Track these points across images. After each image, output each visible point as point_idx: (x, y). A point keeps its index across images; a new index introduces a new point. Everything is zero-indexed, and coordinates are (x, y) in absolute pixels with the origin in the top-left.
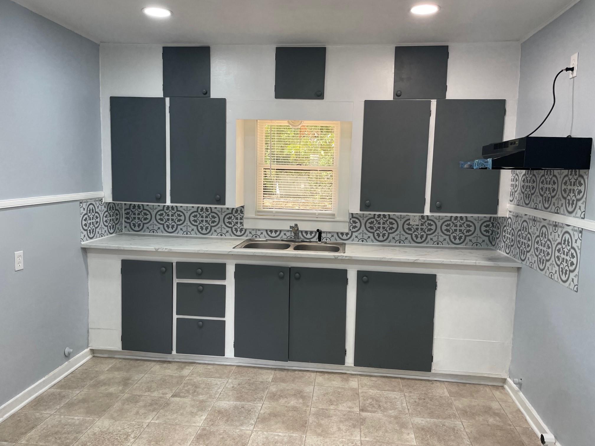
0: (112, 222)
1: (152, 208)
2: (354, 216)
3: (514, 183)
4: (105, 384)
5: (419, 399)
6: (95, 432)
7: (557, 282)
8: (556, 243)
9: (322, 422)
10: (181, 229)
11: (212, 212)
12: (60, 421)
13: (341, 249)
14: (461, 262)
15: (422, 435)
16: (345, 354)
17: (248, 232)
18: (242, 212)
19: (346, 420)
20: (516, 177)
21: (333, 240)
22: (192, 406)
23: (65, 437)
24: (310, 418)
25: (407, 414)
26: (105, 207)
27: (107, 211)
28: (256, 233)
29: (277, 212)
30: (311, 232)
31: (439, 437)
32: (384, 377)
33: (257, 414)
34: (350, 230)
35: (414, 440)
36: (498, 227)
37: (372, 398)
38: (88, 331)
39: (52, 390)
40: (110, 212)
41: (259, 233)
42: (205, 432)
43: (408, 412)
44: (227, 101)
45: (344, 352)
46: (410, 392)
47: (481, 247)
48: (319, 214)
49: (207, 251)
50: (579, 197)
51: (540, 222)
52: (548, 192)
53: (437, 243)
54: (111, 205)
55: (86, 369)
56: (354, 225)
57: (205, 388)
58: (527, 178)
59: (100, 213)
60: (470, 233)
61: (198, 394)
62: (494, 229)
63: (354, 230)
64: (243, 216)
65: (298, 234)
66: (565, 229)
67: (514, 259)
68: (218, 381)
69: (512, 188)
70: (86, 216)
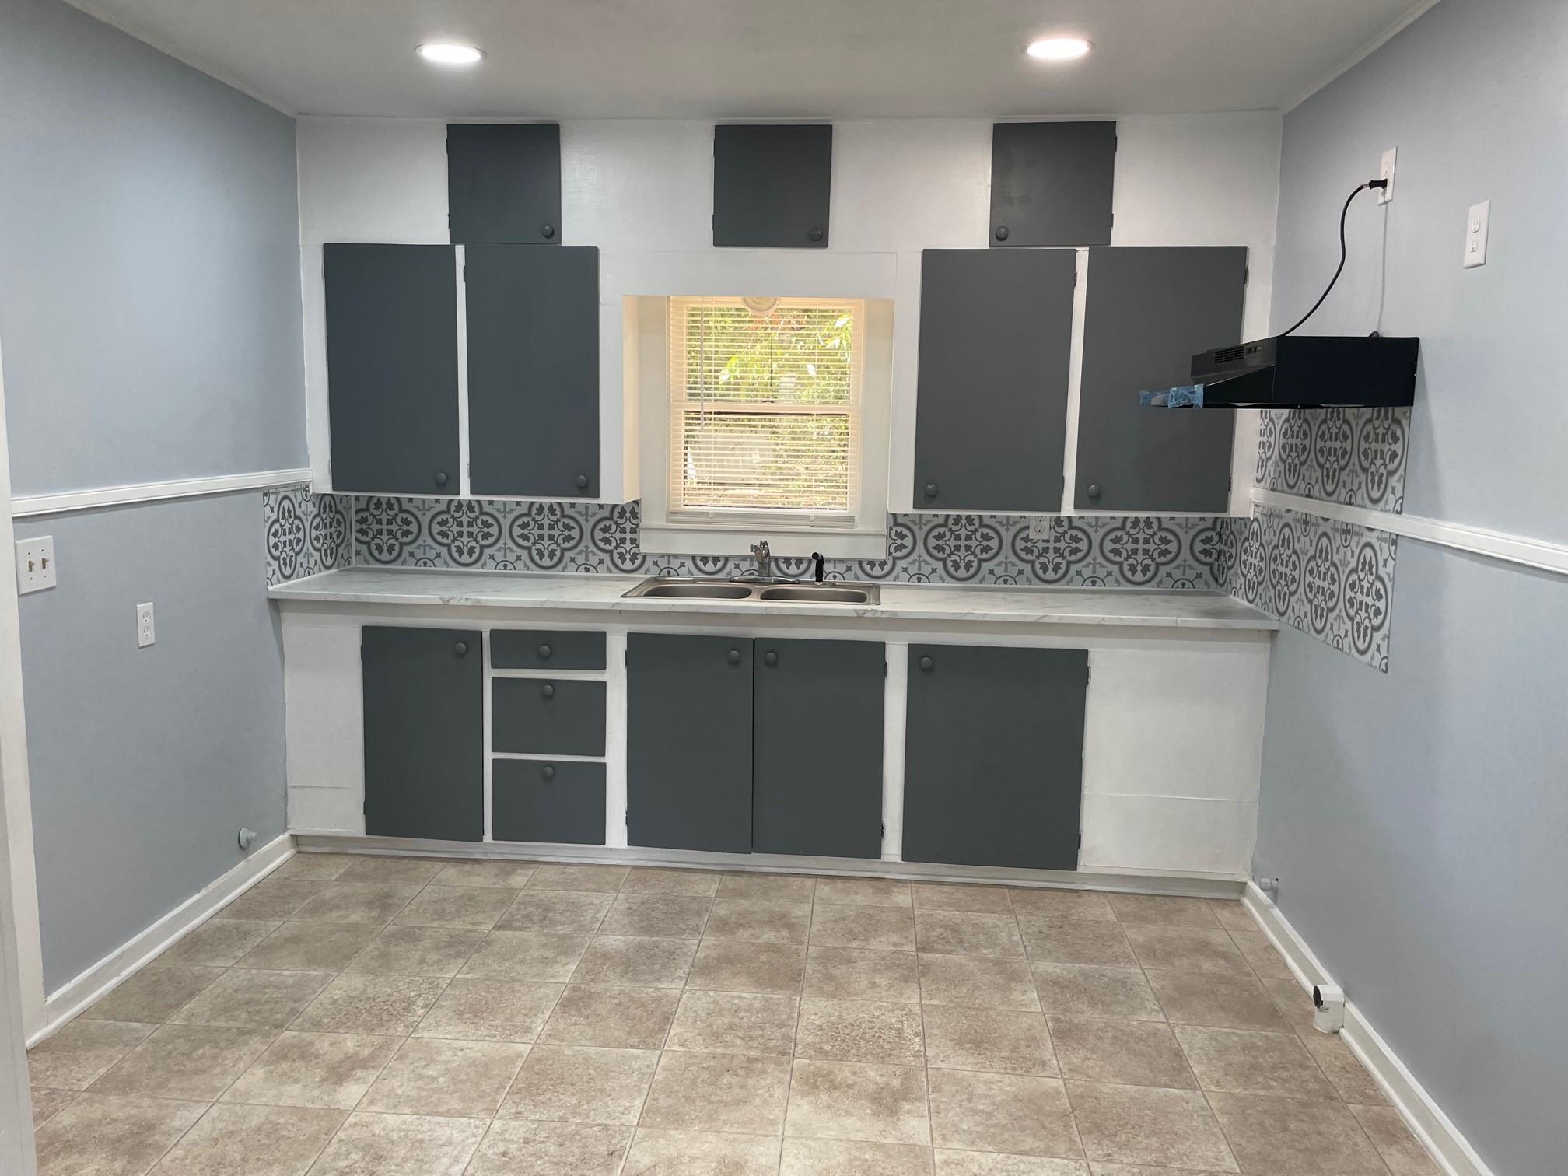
0: (329, 541)
1: (421, 507)
2: (899, 520)
3: (1265, 439)
4: (337, 907)
5: (1049, 926)
6: (336, 997)
7: (1349, 654)
8: (1347, 570)
9: (836, 972)
10: (492, 557)
11: (563, 516)
12: (252, 980)
13: (870, 597)
14: (1144, 620)
15: (1056, 994)
16: (882, 834)
17: (649, 562)
18: (635, 515)
19: (888, 968)
20: (1271, 425)
21: (850, 579)
22: (544, 946)
23: (271, 1010)
24: (808, 966)
25: (1022, 954)
26: (314, 506)
27: (318, 515)
28: (669, 563)
29: (717, 514)
30: (799, 561)
31: (1092, 997)
32: (970, 885)
33: (690, 960)
34: (890, 554)
35: (1038, 1003)
36: (1231, 542)
37: (946, 927)
38: (286, 793)
39: (217, 920)
40: (324, 516)
41: (675, 564)
42: (580, 994)
43: (1023, 951)
44: (601, 252)
45: (879, 831)
46: (1030, 914)
47: (1192, 589)
48: (818, 518)
49: (563, 602)
50: (1391, 467)
51: (1317, 525)
52: (1332, 458)
53: (1092, 582)
54: (327, 500)
55: (286, 878)
56: (899, 542)
57: (567, 911)
58: (1291, 427)
59: (304, 518)
60: (1169, 557)
61: (554, 923)
62: (1222, 547)
63: (899, 554)
64: (637, 525)
65: (769, 564)
66: (1364, 538)
67: (1265, 612)
68: (596, 898)
69: (1262, 451)
70: (277, 526)
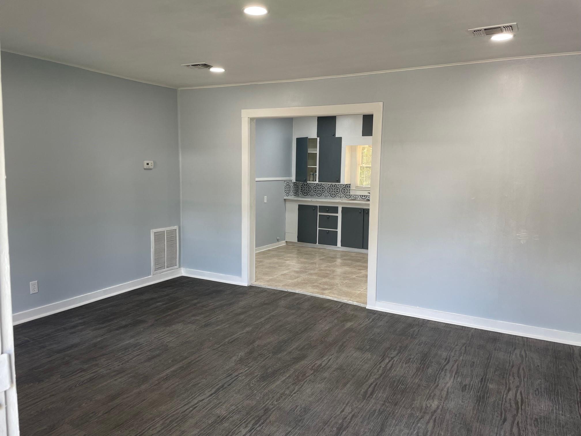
0: (295, 191)
11: (335, 187)
17: (352, 196)
18: (350, 187)
26: (293, 184)
28: (356, 197)
29: (365, 187)
38: (285, 233)
40: (295, 186)
44: (342, 138)
59: (291, 186)
64: (350, 189)
70: (286, 187)
